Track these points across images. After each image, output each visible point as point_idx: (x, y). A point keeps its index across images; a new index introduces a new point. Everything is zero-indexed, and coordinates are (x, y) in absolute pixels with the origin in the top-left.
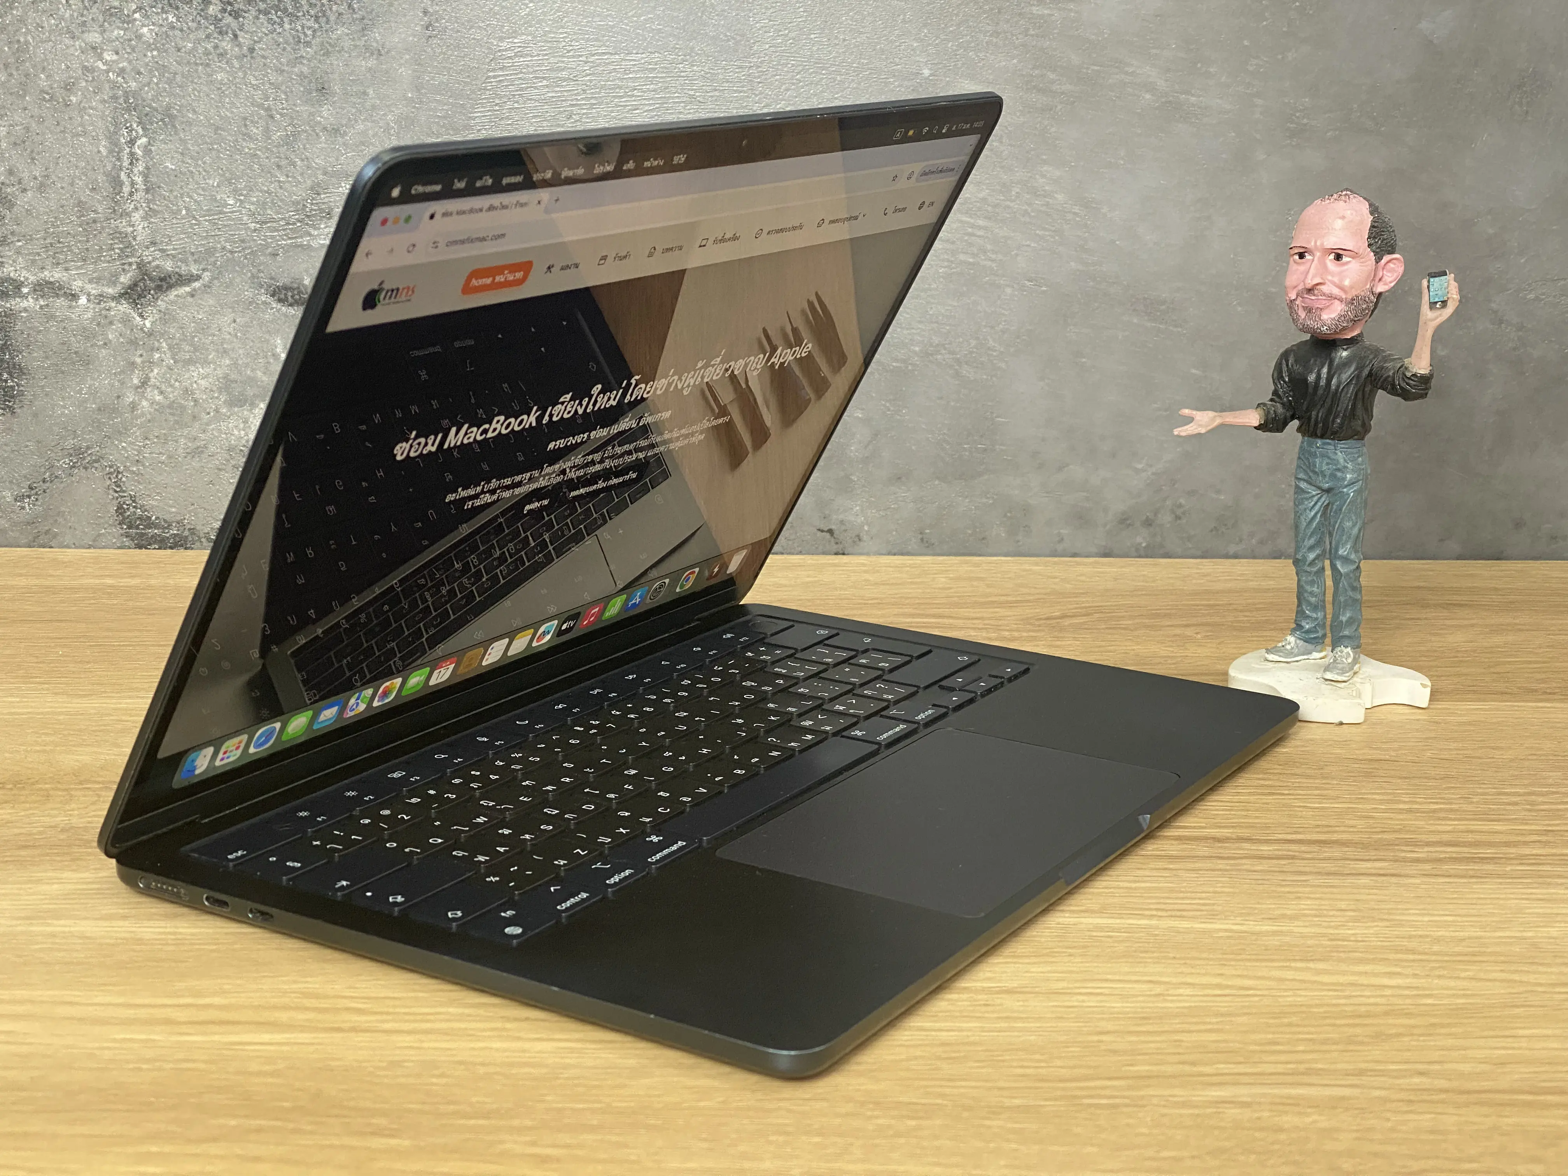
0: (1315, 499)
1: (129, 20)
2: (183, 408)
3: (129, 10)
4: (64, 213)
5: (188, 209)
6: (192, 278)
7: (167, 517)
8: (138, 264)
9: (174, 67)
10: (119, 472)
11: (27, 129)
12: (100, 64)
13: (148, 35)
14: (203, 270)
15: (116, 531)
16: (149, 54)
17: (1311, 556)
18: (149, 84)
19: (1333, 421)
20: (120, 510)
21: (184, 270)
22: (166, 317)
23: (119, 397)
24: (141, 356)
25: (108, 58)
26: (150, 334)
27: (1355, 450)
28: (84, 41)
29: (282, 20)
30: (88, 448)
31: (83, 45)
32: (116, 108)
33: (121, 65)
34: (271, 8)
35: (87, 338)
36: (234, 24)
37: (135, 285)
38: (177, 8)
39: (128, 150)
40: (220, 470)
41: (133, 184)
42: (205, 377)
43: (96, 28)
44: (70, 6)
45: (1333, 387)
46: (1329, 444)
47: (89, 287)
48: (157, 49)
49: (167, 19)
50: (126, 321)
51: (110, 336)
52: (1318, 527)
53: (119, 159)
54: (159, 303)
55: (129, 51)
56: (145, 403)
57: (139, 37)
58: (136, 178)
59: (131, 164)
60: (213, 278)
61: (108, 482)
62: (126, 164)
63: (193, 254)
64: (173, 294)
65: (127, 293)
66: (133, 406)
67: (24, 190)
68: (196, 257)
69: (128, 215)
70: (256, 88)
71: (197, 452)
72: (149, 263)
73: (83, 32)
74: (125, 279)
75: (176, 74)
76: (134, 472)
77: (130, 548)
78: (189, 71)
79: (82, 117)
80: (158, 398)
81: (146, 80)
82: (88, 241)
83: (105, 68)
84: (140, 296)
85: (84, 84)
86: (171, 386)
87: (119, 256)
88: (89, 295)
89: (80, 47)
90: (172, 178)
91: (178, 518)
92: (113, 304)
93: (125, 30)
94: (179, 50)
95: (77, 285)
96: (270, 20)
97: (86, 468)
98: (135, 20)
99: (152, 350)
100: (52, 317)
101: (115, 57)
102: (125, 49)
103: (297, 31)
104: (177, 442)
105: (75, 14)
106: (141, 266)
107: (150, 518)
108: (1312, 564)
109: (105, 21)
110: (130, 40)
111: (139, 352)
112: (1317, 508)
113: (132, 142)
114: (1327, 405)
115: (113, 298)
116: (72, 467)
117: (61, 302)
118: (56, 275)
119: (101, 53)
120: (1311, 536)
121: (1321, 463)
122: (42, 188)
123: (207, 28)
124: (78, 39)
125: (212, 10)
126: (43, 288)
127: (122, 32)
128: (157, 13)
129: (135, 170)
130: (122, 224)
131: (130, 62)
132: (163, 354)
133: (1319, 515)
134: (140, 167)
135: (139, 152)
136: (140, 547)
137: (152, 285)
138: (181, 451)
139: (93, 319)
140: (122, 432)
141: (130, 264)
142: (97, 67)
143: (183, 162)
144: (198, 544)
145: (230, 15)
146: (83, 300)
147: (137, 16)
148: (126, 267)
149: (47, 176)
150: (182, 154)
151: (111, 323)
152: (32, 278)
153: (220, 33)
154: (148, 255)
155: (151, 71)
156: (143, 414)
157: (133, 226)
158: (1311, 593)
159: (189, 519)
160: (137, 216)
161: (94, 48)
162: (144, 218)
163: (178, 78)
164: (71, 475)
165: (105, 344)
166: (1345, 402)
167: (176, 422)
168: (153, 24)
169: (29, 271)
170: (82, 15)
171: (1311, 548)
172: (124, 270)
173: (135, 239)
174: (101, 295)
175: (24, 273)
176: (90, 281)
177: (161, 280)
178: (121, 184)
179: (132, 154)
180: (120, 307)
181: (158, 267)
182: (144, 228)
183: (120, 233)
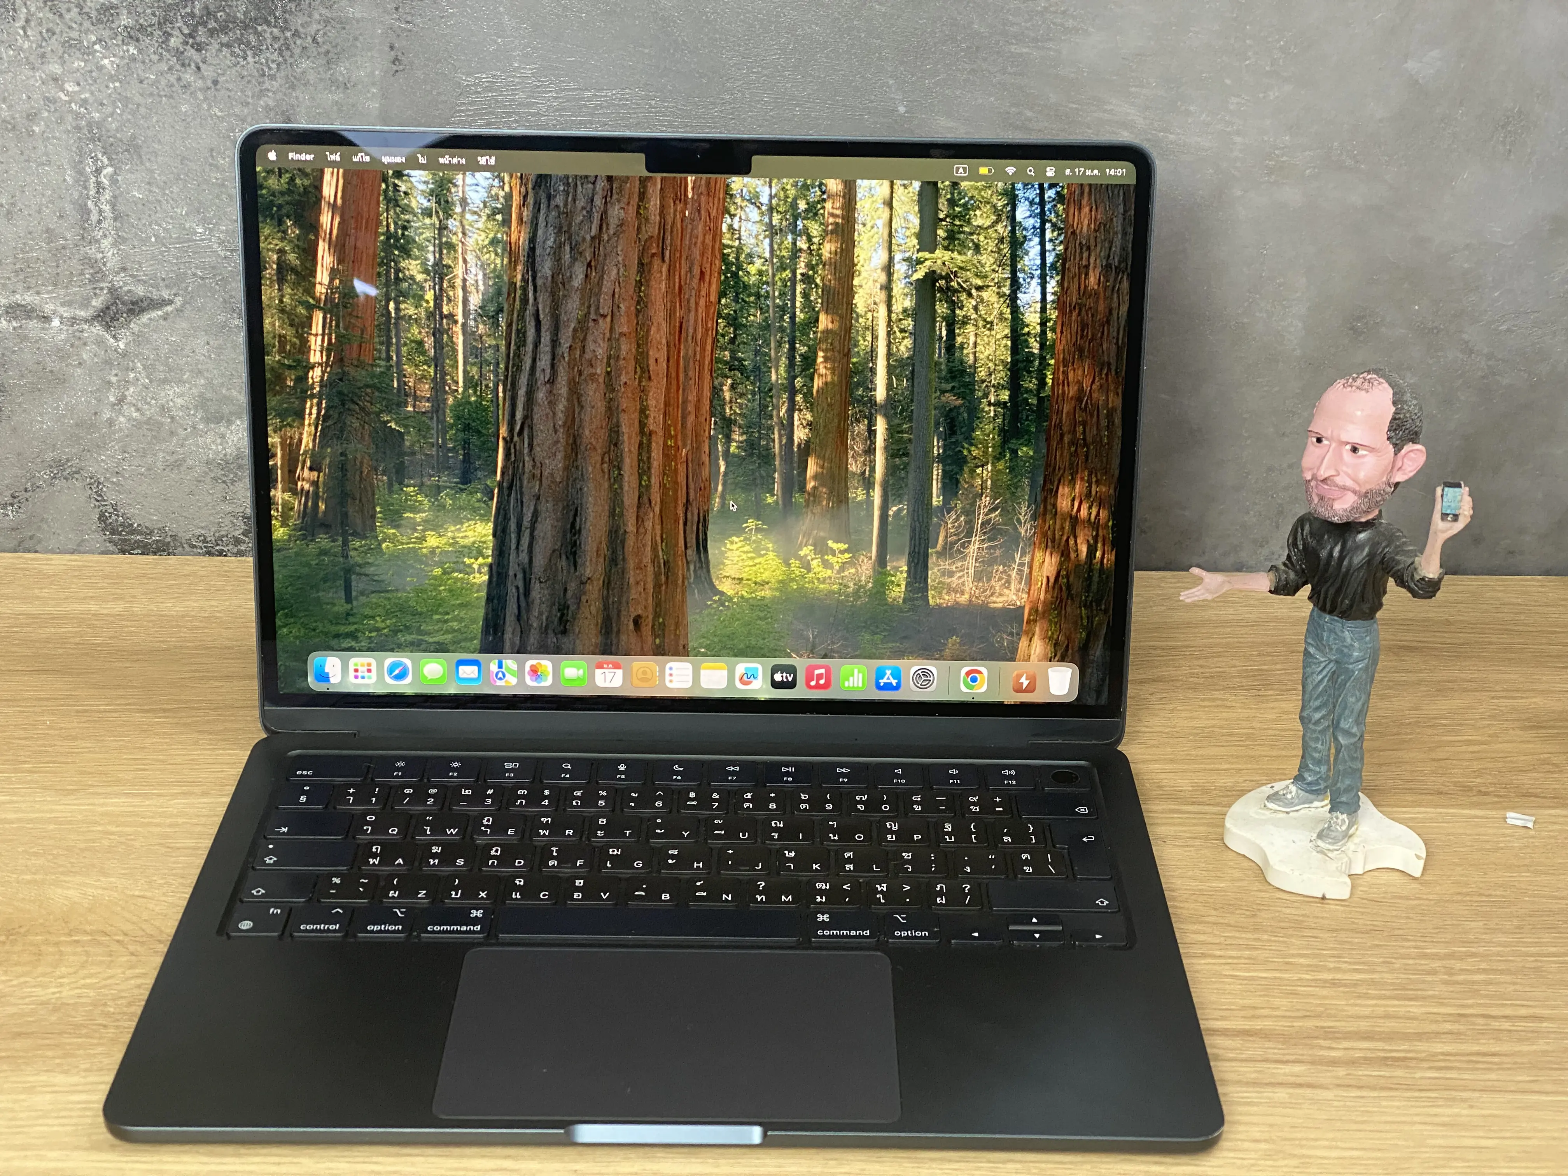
0: (1323, 665)
1: (88, 52)
2: (160, 424)
3: (88, 42)
4: (32, 239)
5: (157, 237)
6: (164, 303)
7: (149, 525)
8: (109, 289)
9: (138, 99)
10: (99, 483)
12: (61, 95)
13: (109, 67)
14: (175, 295)
15: (99, 537)
16: (111, 86)
17: (1317, 716)
18: (112, 115)
19: (1342, 602)
20: (102, 518)
21: (155, 295)
22: (139, 339)
23: (96, 413)
24: (116, 375)
25: (70, 89)
26: (125, 354)
27: (1363, 630)
28: (44, 72)
29: (245, 52)
30: (68, 460)
31: (43, 76)
32: (80, 138)
33: (83, 96)
34: (234, 41)
35: (62, 358)
36: (196, 56)
37: (108, 308)
38: (138, 40)
39: (94, 179)
40: (200, 481)
41: (101, 211)
42: (181, 395)
43: (56, 59)
44: (28, 36)
45: (1344, 570)
46: (1337, 621)
47: (61, 310)
48: (118, 80)
49: (128, 51)
50: (100, 342)
51: (84, 356)
52: (1325, 690)
53: (86, 188)
54: (132, 325)
55: (90, 82)
56: (122, 419)
57: (101, 68)
58: (103, 207)
59: (98, 192)
60: (185, 303)
61: (89, 492)
62: (92, 192)
63: (163, 280)
64: (145, 318)
65: (99, 316)
66: (111, 423)
68: (167, 282)
69: (97, 241)
70: (222, 119)
71: (176, 465)
72: (121, 287)
73: (43, 64)
74: (97, 303)
75: (139, 105)
76: (114, 483)
77: (113, 553)
78: (152, 102)
79: (46, 147)
80: (135, 415)
81: (109, 111)
82: (58, 266)
83: (67, 98)
84: (113, 319)
85: (46, 114)
86: (148, 404)
87: (90, 281)
88: (61, 317)
89: (41, 77)
90: (140, 206)
91: (160, 525)
92: (86, 327)
93: (86, 61)
94: (141, 82)
95: (49, 308)
96: (232, 54)
97: (65, 478)
98: (96, 51)
99: (127, 369)
100: (25, 338)
101: (77, 88)
102: (86, 81)
103: (261, 64)
104: (155, 455)
105: (34, 46)
106: (112, 290)
107: (132, 525)
108: (1317, 722)
109: (64, 52)
110: (91, 72)
111: (114, 372)
112: (1324, 673)
113: (98, 171)
114: (1337, 585)
115: (86, 321)
116: (53, 478)
117: (33, 324)
118: (27, 298)
119: (63, 84)
120: (1317, 699)
121: (1328, 637)
122: (9, 215)
123: (169, 60)
124: (38, 70)
125: (173, 42)
126: (15, 311)
127: (82, 64)
128: (117, 45)
129: (102, 199)
130: (92, 251)
131: (92, 93)
132: (138, 373)
133: (1326, 680)
134: (107, 195)
135: (106, 182)
136: (123, 552)
137: (125, 309)
138: (159, 464)
139: (66, 340)
140: (100, 447)
141: (102, 289)
142: (59, 97)
143: (150, 191)
144: (180, 549)
145: (192, 47)
146: (56, 323)
147: (97, 47)
148: (98, 291)
149: (13, 204)
150: (149, 183)
151: (85, 344)
152: (4, 301)
153: (183, 65)
154: (119, 280)
155: (114, 102)
156: (121, 430)
157: (102, 252)
158: (1315, 750)
159: (171, 527)
160: (106, 243)
161: (56, 80)
162: (114, 245)
163: (143, 110)
164: (52, 485)
165: (80, 364)
166: (1354, 584)
167: (155, 437)
168: (114, 56)
170: (41, 47)
171: (1317, 709)
172: (95, 294)
173: (105, 265)
174: (73, 318)
176: (63, 304)
177: (133, 303)
178: (89, 212)
179: (98, 183)
180: (92, 328)
181: (129, 291)
182: (113, 254)
183: (90, 259)
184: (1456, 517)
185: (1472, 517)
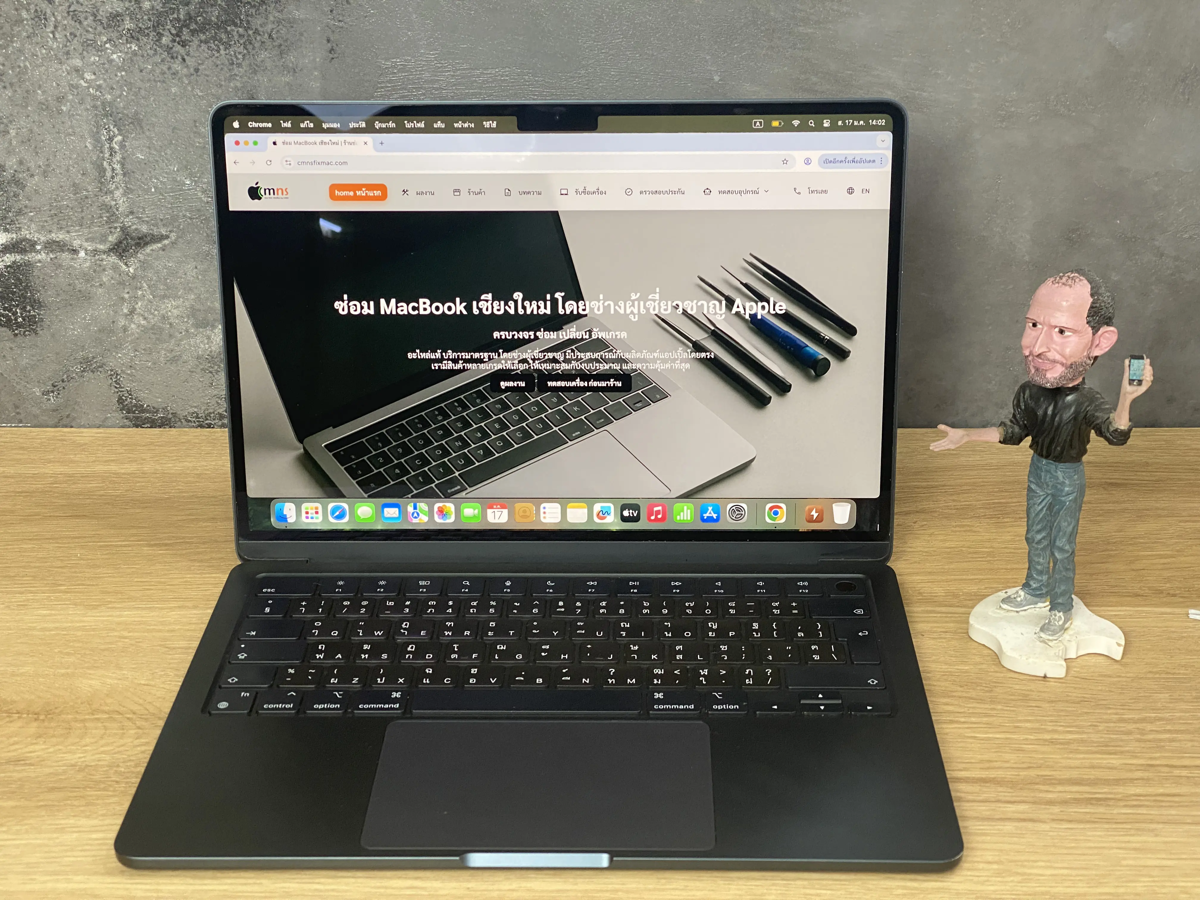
0: (1042, 498)
1: (101, 49)
2: (161, 330)
3: (101, 42)
4: (63, 192)
5: (156, 188)
6: (162, 238)
7: (155, 405)
8: (121, 228)
9: (139, 84)
10: (117, 374)
11: (31, 131)
12: (82, 82)
13: (117, 60)
14: (170, 231)
15: (118, 415)
16: (119, 74)
17: (1039, 537)
18: (120, 96)
19: (1056, 448)
20: (120, 401)
21: (156, 231)
22: (144, 265)
23: (113, 322)
24: (128, 293)
25: (88, 78)
26: (134, 277)
27: (1071, 470)
28: (68, 65)
29: (218, 47)
30: (94, 358)
31: (69, 68)
32: (96, 115)
33: (98, 83)
34: (211, 38)
35: (88, 281)
36: (182, 51)
37: (121, 242)
38: (138, 39)
39: (108, 145)
40: (192, 372)
41: (113, 170)
42: (177, 307)
43: (77, 55)
44: (56, 39)
45: (1056, 424)
46: (1051, 463)
47: (86, 244)
48: (124, 70)
49: (131, 47)
50: (115, 268)
51: (104, 280)
52: (1044, 517)
53: (102, 152)
54: (139, 255)
55: (103, 72)
56: (133, 326)
57: (111, 61)
58: (115, 166)
59: (111, 155)
60: (178, 237)
61: (110, 381)
62: (107, 155)
63: (162, 220)
64: (148, 249)
65: (114, 248)
66: (125, 329)
67: (32, 176)
68: (164, 222)
69: (112, 192)
70: (202, 98)
71: (174, 360)
72: (130, 227)
73: (67, 59)
74: (112, 239)
75: (140, 88)
76: (128, 374)
77: (129, 427)
78: (150, 86)
79: (71, 122)
80: (143, 322)
81: (118, 92)
82: (82, 211)
83: (86, 85)
84: (124, 251)
85: (71, 97)
86: (152, 314)
87: (107, 222)
88: (86, 250)
89: (66, 69)
90: (143, 165)
91: (164, 405)
92: (104, 257)
93: (99, 56)
94: (141, 71)
95: (76, 243)
96: (209, 48)
97: (93, 372)
98: (107, 48)
99: (136, 288)
100: (60, 266)
101: (93, 77)
102: (100, 71)
103: (231, 55)
104: (158, 353)
105: (61, 46)
106: (123, 229)
107: (143, 406)
108: (1039, 542)
109: (83, 50)
111: (126, 291)
112: (1043, 504)
113: (111, 139)
114: (1051, 436)
115: (104, 252)
116: (83, 371)
117: (66, 255)
118: (60, 236)
119: (83, 74)
120: (1038, 524)
121: (1046, 476)
122: (45, 174)
123: (162, 54)
124: (64, 64)
125: (165, 40)
126: (52, 246)
127: (97, 59)
128: (123, 44)
129: (114, 160)
130: (108, 199)
131: (105, 80)
132: (145, 291)
133: (1045, 509)
134: (118, 157)
135: (117, 147)
136: (137, 426)
137: (133, 243)
138: (162, 359)
139: (90, 267)
140: (118, 347)
141: (116, 228)
142: (80, 84)
143: (150, 154)
144: (179, 423)
145: (179, 44)
146: (82, 254)
147: (108, 45)
148: (113, 230)
149: (48, 165)
150: (149, 148)
151: (104, 270)
152: (43, 239)
153: (172, 58)
154: (128, 221)
155: (121, 87)
156: (133, 334)
157: (116, 200)
158: (1038, 563)
159: (172, 407)
160: (118, 194)
161: (77, 71)
162: (124, 194)
163: (143, 92)
164: (82, 376)
165: (101, 285)
166: (1064, 435)
167: (158, 339)
168: (121, 52)
169: (40, 233)
170: (66, 46)
171: (1039, 532)
172: (111, 232)
173: (117, 210)
174: (96, 250)
175: (36, 235)
176: (87, 240)
177: (139, 239)
178: (104, 170)
179: (111, 148)
180: (110, 258)
181: (136, 229)
182: (124, 202)
183: (106, 206)
184: (1140, 382)
185: (1153, 382)
